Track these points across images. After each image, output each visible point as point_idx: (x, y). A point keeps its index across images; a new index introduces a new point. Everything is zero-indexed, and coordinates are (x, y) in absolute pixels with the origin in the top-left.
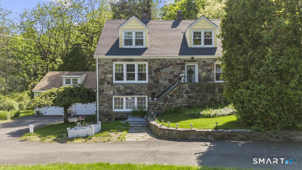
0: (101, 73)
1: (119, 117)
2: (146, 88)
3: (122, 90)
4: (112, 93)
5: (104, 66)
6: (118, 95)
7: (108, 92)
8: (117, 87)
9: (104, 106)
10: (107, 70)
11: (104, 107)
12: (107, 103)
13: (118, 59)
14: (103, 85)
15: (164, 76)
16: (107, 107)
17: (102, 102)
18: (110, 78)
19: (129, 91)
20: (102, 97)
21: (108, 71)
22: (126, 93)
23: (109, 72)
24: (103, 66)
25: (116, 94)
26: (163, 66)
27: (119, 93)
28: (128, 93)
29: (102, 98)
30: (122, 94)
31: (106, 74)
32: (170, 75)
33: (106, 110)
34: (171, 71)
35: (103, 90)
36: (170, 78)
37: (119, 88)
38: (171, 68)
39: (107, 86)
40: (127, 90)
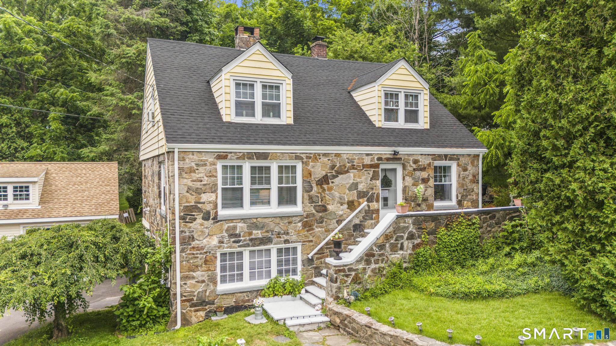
0: (187, 192)
1: (233, 304)
2: (300, 224)
3: (242, 234)
4: (215, 241)
5: (194, 172)
6: (230, 247)
7: (204, 241)
8: (228, 227)
9: (193, 278)
10: (203, 183)
11: (193, 282)
12: (203, 269)
13: (231, 153)
14: (191, 222)
15: (337, 194)
16: (203, 281)
17: (190, 270)
18: (210, 202)
19: (258, 234)
20: (190, 254)
21: (204, 185)
22: (251, 240)
23: (208, 187)
24: (192, 171)
25: (226, 245)
26: (335, 171)
27: (234, 242)
28: (256, 239)
29: (190, 256)
30: (241, 243)
31: (198, 192)
32: (351, 192)
33: (201, 288)
34: (351, 181)
35: (193, 236)
36: (351, 199)
37: (235, 228)
38: (352, 175)
39: (202, 225)
40: (254, 232)
